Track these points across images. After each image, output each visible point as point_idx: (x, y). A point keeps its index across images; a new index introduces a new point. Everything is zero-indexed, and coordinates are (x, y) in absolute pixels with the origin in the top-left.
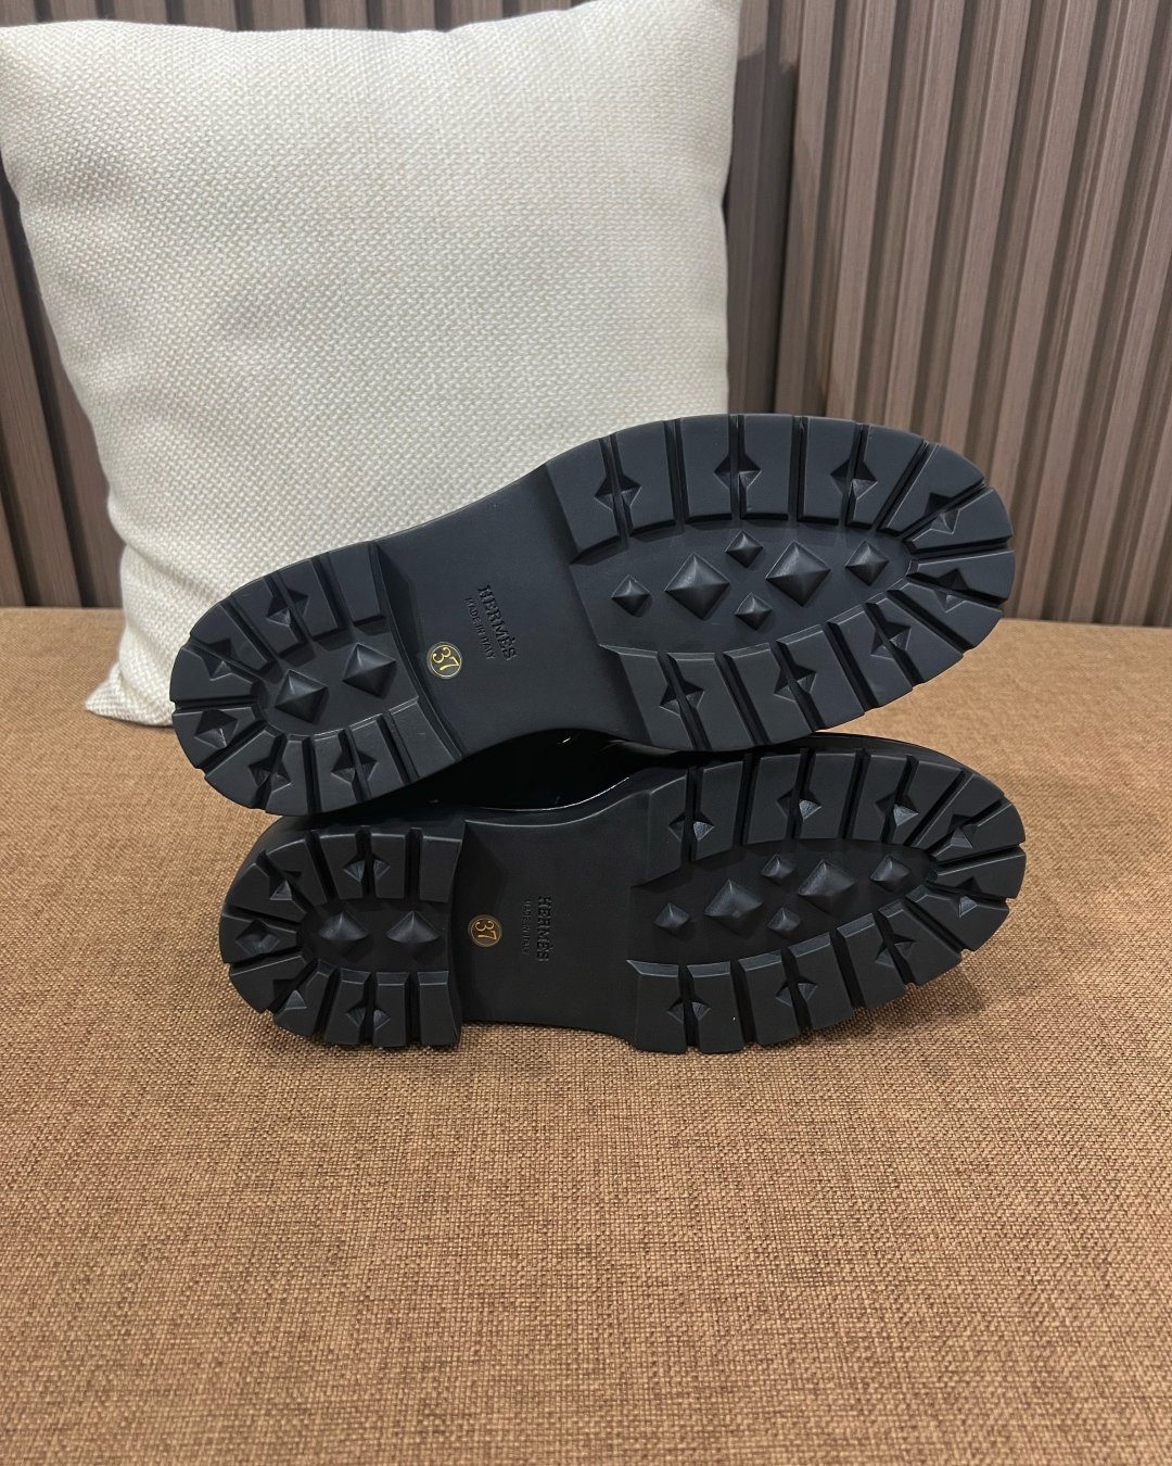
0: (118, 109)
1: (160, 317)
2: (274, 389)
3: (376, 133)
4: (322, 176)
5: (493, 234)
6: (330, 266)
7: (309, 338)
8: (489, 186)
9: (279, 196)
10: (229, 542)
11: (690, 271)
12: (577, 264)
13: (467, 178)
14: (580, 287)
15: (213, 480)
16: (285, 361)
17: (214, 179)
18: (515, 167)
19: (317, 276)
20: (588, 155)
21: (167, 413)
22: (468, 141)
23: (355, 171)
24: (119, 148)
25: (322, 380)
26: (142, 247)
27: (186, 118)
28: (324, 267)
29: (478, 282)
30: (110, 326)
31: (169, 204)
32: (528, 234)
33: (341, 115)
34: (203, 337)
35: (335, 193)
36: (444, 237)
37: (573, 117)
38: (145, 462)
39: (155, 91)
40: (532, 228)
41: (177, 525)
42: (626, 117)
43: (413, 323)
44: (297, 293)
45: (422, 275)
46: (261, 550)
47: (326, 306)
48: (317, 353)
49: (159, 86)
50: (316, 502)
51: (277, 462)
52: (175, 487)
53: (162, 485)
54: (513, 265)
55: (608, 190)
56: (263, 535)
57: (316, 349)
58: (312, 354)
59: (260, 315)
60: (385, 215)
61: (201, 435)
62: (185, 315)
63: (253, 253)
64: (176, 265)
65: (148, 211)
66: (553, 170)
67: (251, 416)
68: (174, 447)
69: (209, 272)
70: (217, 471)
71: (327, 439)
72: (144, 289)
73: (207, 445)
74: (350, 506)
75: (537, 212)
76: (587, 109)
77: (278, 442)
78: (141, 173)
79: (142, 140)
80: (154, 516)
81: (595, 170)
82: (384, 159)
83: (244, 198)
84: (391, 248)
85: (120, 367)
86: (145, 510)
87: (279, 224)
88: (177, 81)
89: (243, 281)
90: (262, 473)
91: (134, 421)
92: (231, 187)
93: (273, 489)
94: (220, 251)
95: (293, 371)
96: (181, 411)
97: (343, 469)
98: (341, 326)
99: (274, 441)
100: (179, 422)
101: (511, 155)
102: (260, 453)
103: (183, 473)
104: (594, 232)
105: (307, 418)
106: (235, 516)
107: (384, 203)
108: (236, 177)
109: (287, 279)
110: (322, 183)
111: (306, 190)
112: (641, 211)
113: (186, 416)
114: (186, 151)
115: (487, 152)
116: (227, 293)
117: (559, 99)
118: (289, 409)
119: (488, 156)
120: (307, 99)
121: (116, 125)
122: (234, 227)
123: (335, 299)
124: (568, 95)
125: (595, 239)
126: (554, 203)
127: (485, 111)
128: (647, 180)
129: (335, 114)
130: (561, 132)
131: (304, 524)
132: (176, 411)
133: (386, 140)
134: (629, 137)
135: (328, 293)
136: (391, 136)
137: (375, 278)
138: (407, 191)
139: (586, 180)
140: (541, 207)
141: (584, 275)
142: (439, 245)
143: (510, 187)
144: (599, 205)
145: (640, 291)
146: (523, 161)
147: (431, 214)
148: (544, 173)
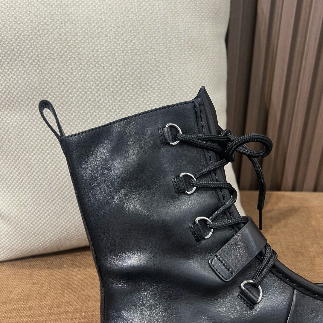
2: (22, 132)
3: (64, 20)
4: (40, 40)
5: (118, 64)
6: (45, 80)
8: (116, 42)
9: (21, 49)
10: (7, 194)
11: (210, 74)
12: (157, 76)
13: (106, 38)
14: (158, 86)
16: (26, 121)
18: (129, 33)
19: (38, 85)
20: (162, 25)
22: (107, 21)
23: (55, 37)
25: (43, 129)
28: (42, 80)
29: (112, 86)
32: (134, 63)
33: (49, 11)
36: (95, 66)
37: (156, 8)
40: (136, 61)
42: (181, 7)
43: (83, 105)
44: (30, 92)
45: (86, 83)
46: (20, 198)
50: (42, 180)
51: (25, 163)
54: (127, 78)
55: (172, 41)
56: (21, 192)
63: (11, 74)
66: (146, 33)
67: (14, 144)
71: (46, 154)
74: (57, 182)
75: (138, 53)
77: (25, 155)
81: (166, 32)
82: (68, 31)
83: (5, 50)
84: (72, 71)
87: (21, 62)
90: (20, 167)
93: (24, 173)
95: (30, 125)
97: (54, 167)
99: (23, 154)
101: (127, 27)
102: (18, 159)
104: (165, 61)
105: (37, 145)
106: (9, 184)
107: (68, 51)
109: (26, 86)
110: (40, 43)
111: (33, 46)
112: (187, 50)
118: (29, 141)
119: (116, 28)
120: (34, 4)
123: (47, 94)
125: (166, 65)
126: (146, 49)
128: (190, 35)
129: (46, 11)
130: (150, 15)
131: (38, 188)
134: (182, 16)
135: (44, 92)
136: (71, 20)
137: (65, 85)
138: (79, 45)
139: (162, 37)
140: (140, 51)
141: (161, 81)
142: (93, 69)
143: (126, 42)
144: (168, 48)
145: (187, 86)
146: (132, 30)
147: (90, 56)
148: (142, 35)
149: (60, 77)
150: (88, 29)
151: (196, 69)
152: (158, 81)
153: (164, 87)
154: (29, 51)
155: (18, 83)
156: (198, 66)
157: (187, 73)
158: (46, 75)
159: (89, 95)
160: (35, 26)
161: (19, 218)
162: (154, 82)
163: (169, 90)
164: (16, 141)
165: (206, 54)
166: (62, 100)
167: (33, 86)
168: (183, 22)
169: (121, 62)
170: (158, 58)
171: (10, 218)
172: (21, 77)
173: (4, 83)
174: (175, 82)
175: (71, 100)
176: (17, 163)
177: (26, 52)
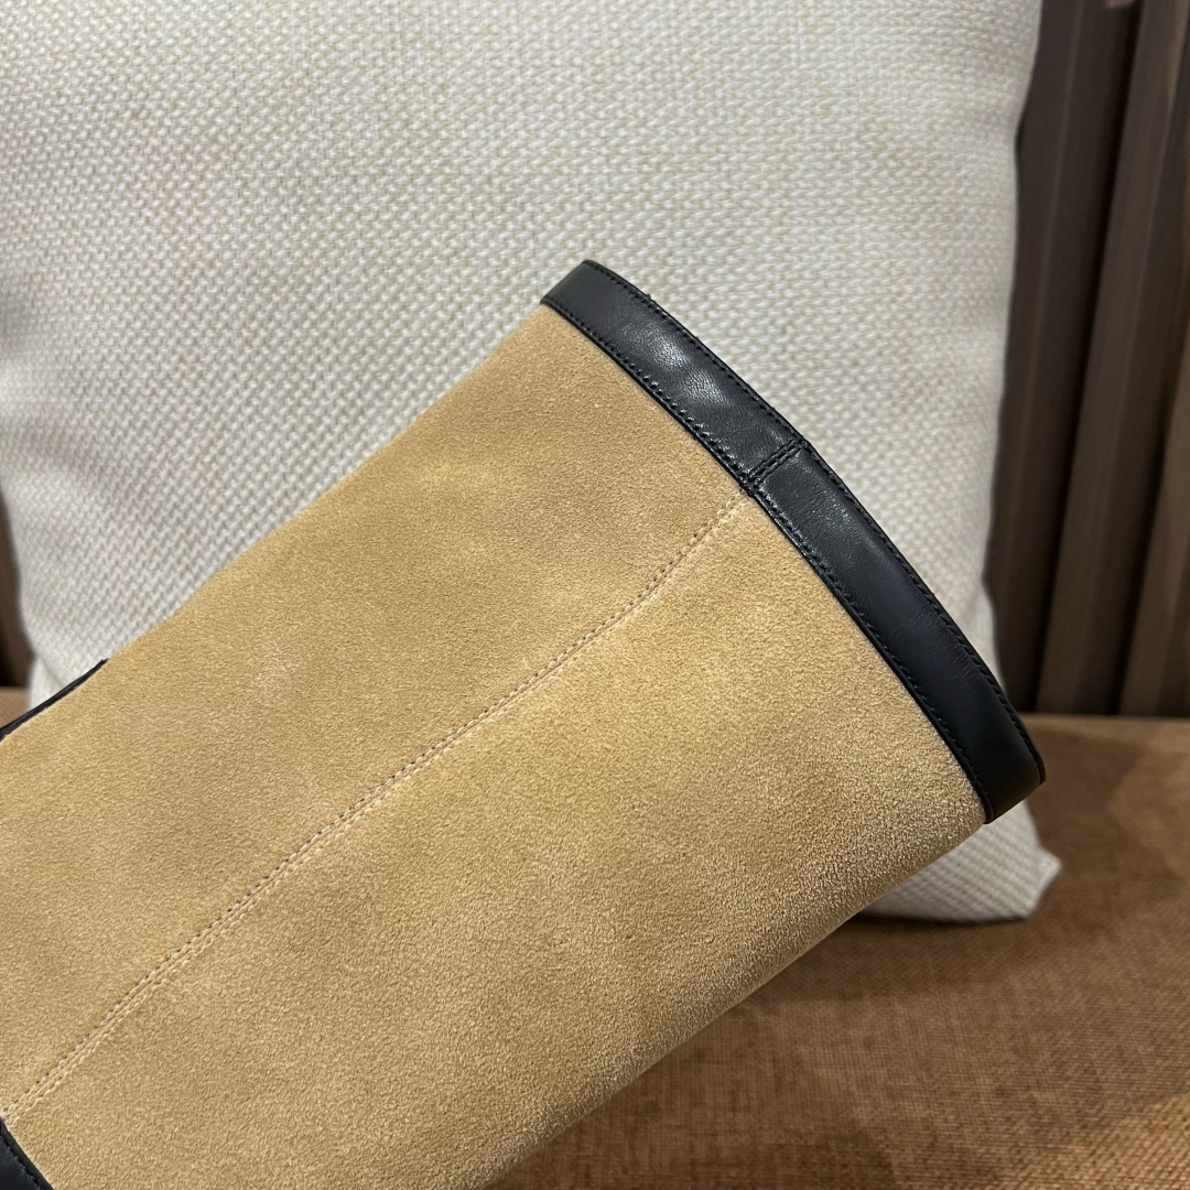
2: (220, 444)
3: (402, 34)
4: (310, 108)
5: (588, 207)
6: (316, 253)
7: (277, 368)
8: (586, 122)
9: (240, 139)
11: (937, 263)
12: (730, 259)
13: (551, 108)
14: (733, 297)
16: (237, 401)
17: (144, 107)
18: (635, 90)
19: (292, 270)
20: (765, 67)
22: (557, 44)
23: (364, 97)
25: (294, 436)
28: (306, 255)
31: (78, 146)
32: (648, 206)
34: (118, 357)
35: (330, 135)
36: (503, 210)
40: (655, 197)
43: (444, 352)
44: (261, 294)
45: (465, 272)
47: (305, 317)
48: (289, 393)
54: (617, 259)
55: (798, 128)
57: (288, 386)
58: (280, 394)
60: (409, 170)
62: (95, 319)
63: (197, 229)
65: (49, 155)
66: (701, 94)
67: (187, 483)
69: (130, 255)
75: (666, 169)
77: (224, 525)
78: (39, 95)
81: (778, 93)
82: (414, 76)
84: (416, 226)
87: (239, 184)
92: (168, 122)
94: (148, 221)
95: (250, 419)
98: (328, 351)
99: (217, 524)
101: (629, 69)
102: (197, 539)
104: (767, 203)
105: (269, 493)
107: (407, 151)
108: (175, 106)
109: (247, 272)
110: (310, 118)
111: (284, 129)
112: (856, 164)
114: (105, 62)
115: (587, 64)
116: (155, 290)
118: (242, 477)
119: (589, 71)
122: (170, 185)
123: (322, 307)
125: (767, 216)
126: (698, 152)
128: (872, 109)
130: (719, 27)
133: (418, 45)
134: (845, 33)
135: (310, 297)
136: (427, 38)
137: (387, 276)
138: (448, 131)
139: (760, 111)
140: (676, 159)
141: (743, 278)
142: (494, 223)
143: (623, 123)
144: (780, 155)
145: (842, 303)
146: (649, 79)
147: (486, 171)
148: (684, 99)
149: (372, 246)
150: (489, 73)
151: (882, 241)
152: (731, 278)
153: (753, 300)
154: (268, 146)
155: (222, 261)
156: (892, 229)
157: (848, 253)
158: (322, 236)
159: (472, 319)
160: (297, 56)
162: (718, 279)
163: (772, 313)
164: (195, 475)
165: (929, 186)
166: (373, 330)
167: (272, 273)
168: (847, 58)
169: (599, 198)
170: (741, 188)
172: (232, 239)
173: (172, 260)
174: (796, 285)
175: (405, 332)
176: (194, 554)
177: (259, 148)
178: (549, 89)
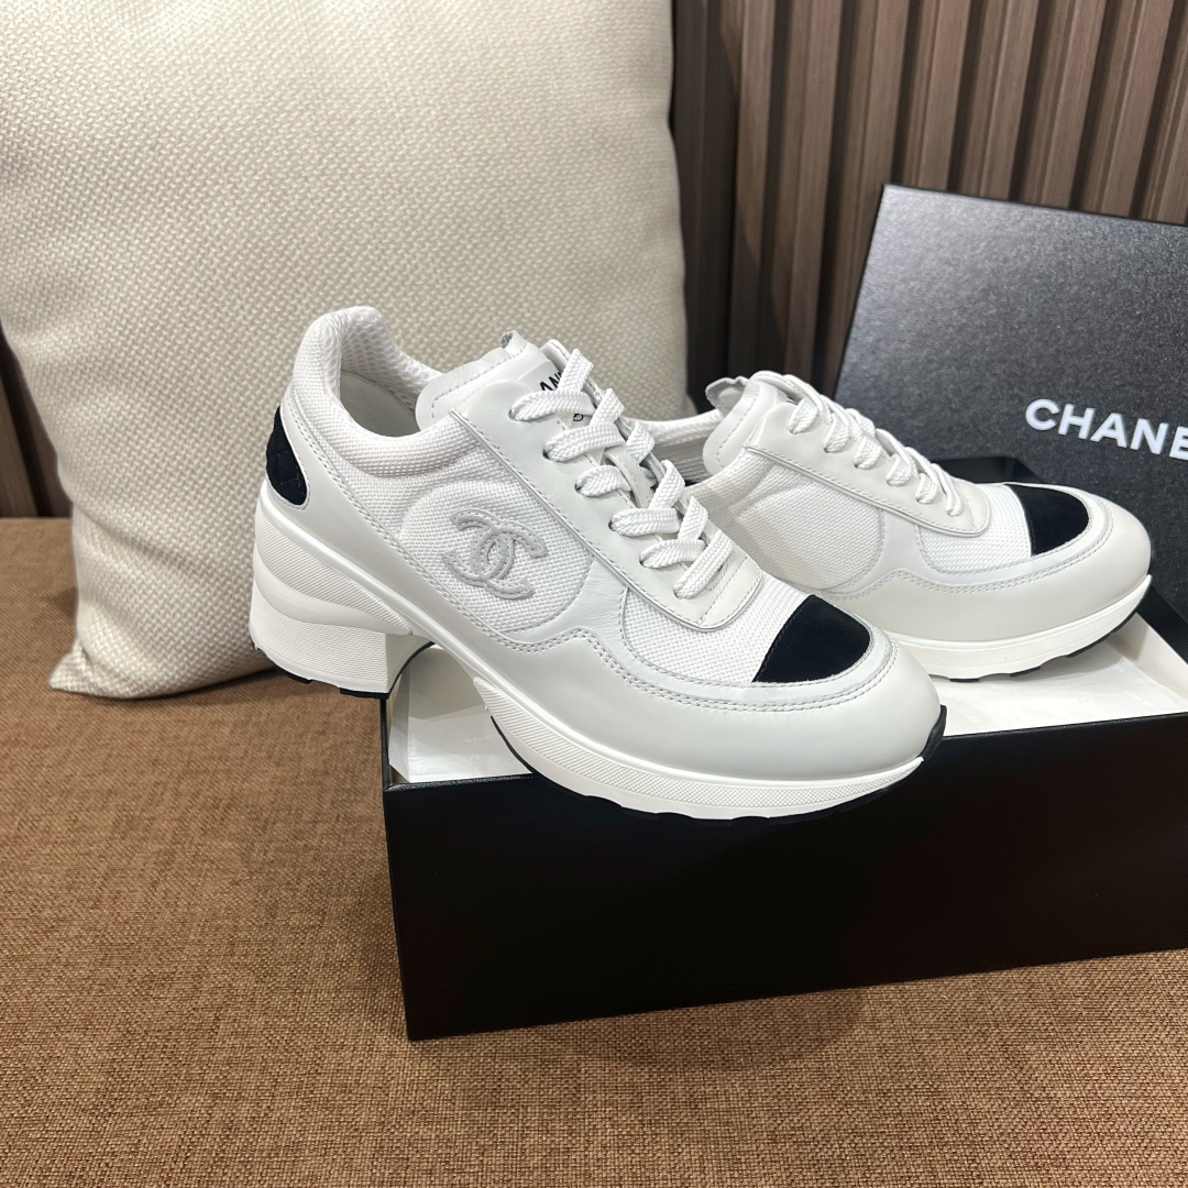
0: (47, 76)
1: (108, 286)
2: (235, 352)
3: (322, 90)
4: (271, 135)
5: (451, 188)
6: (287, 225)
7: (270, 299)
8: (442, 138)
10: (197, 508)
12: (535, 213)
13: (419, 131)
15: (175, 447)
16: (244, 323)
17: (158, 143)
18: (467, 118)
19: (273, 237)
20: (538, 100)
21: (121, 382)
22: (417, 93)
23: (305, 129)
24: (52, 115)
25: (286, 341)
26: (84, 216)
27: (123, 82)
29: (440, 237)
30: (53, 297)
32: (486, 186)
33: (284, 72)
34: (157, 306)
35: (286, 152)
36: (400, 192)
37: (521, 61)
38: (99, 433)
39: (86, 55)
40: (489, 180)
41: (139, 495)
42: (573, 57)
43: (377, 279)
44: (254, 254)
45: (382, 231)
46: (232, 513)
48: (279, 314)
49: (89, 50)
51: (244, 425)
52: (134, 457)
53: (119, 455)
54: (472, 217)
55: (561, 134)
57: (277, 309)
58: (273, 315)
59: (215, 278)
60: (339, 171)
61: (159, 403)
62: (136, 283)
63: (205, 216)
64: (122, 233)
66: (505, 118)
67: (214, 381)
68: (131, 417)
69: (158, 239)
70: (180, 438)
72: (89, 258)
73: (167, 413)
75: (492, 163)
76: (533, 53)
78: (77, 141)
79: (76, 107)
80: (113, 487)
81: (547, 115)
82: (334, 115)
83: (190, 161)
84: (348, 205)
85: (66, 338)
86: (102, 483)
87: (229, 186)
88: (107, 43)
89: (196, 246)
90: (229, 437)
91: (86, 392)
92: (176, 151)
93: (241, 452)
94: (170, 215)
95: (255, 333)
96: (136, 380)
98: (302, 285)
99: (239, 405)
100: (134, 391)
101: (462, 106)
102: (225, 417)
103: (142, 442)
104: (550, 179)
105: (273, 379)
106: (201, 482)
107: (337, 160)
108: (181, 141)
109: (243, 241)
110: (272, 143)
112: (594, 153)
113: (143, 384)
114: (125, 116)
115: (437, 104)
117: (504, 45)
118: (253, 371)
119: (439, 108)
120: (247, 56)
121: (46, 93)
122: (181, 191)
123: (294, 259)
124: (512, 39)
126: (509, 152)
127: (431, 61)
128: (598, 119)
129: (278, 71)
130: (508, 78)
132: (131, 380)
133: (333, 96)
135: (286, 253)
136: (338, 91)
138: (360, 147)
139: (539, 126)
140: (496, 157)
141: (543, 223)
142: (396, 200)
143: (464, 139)
144: (553, 150)
146: (474, 111)
147: (387, 170)
148: (496, 122)
152: (538, 224)
153: (551, 235)
154: (247, 162)
155: (225, 235)
157: (597, 204)
159: (391, 258)
160: (257, 105)
161: (231, 564)
162: (530, 225)
164: (219, 375)
166: (330, 269)
167: (260, 240)
168: (580, 91)
169: (456, 182)
170: (535, 171)
171: (209, 567)
172: (231, 220)
173: (190, 238)
176: (223, 427)
177: (241, 163)
178: (417, 120)
